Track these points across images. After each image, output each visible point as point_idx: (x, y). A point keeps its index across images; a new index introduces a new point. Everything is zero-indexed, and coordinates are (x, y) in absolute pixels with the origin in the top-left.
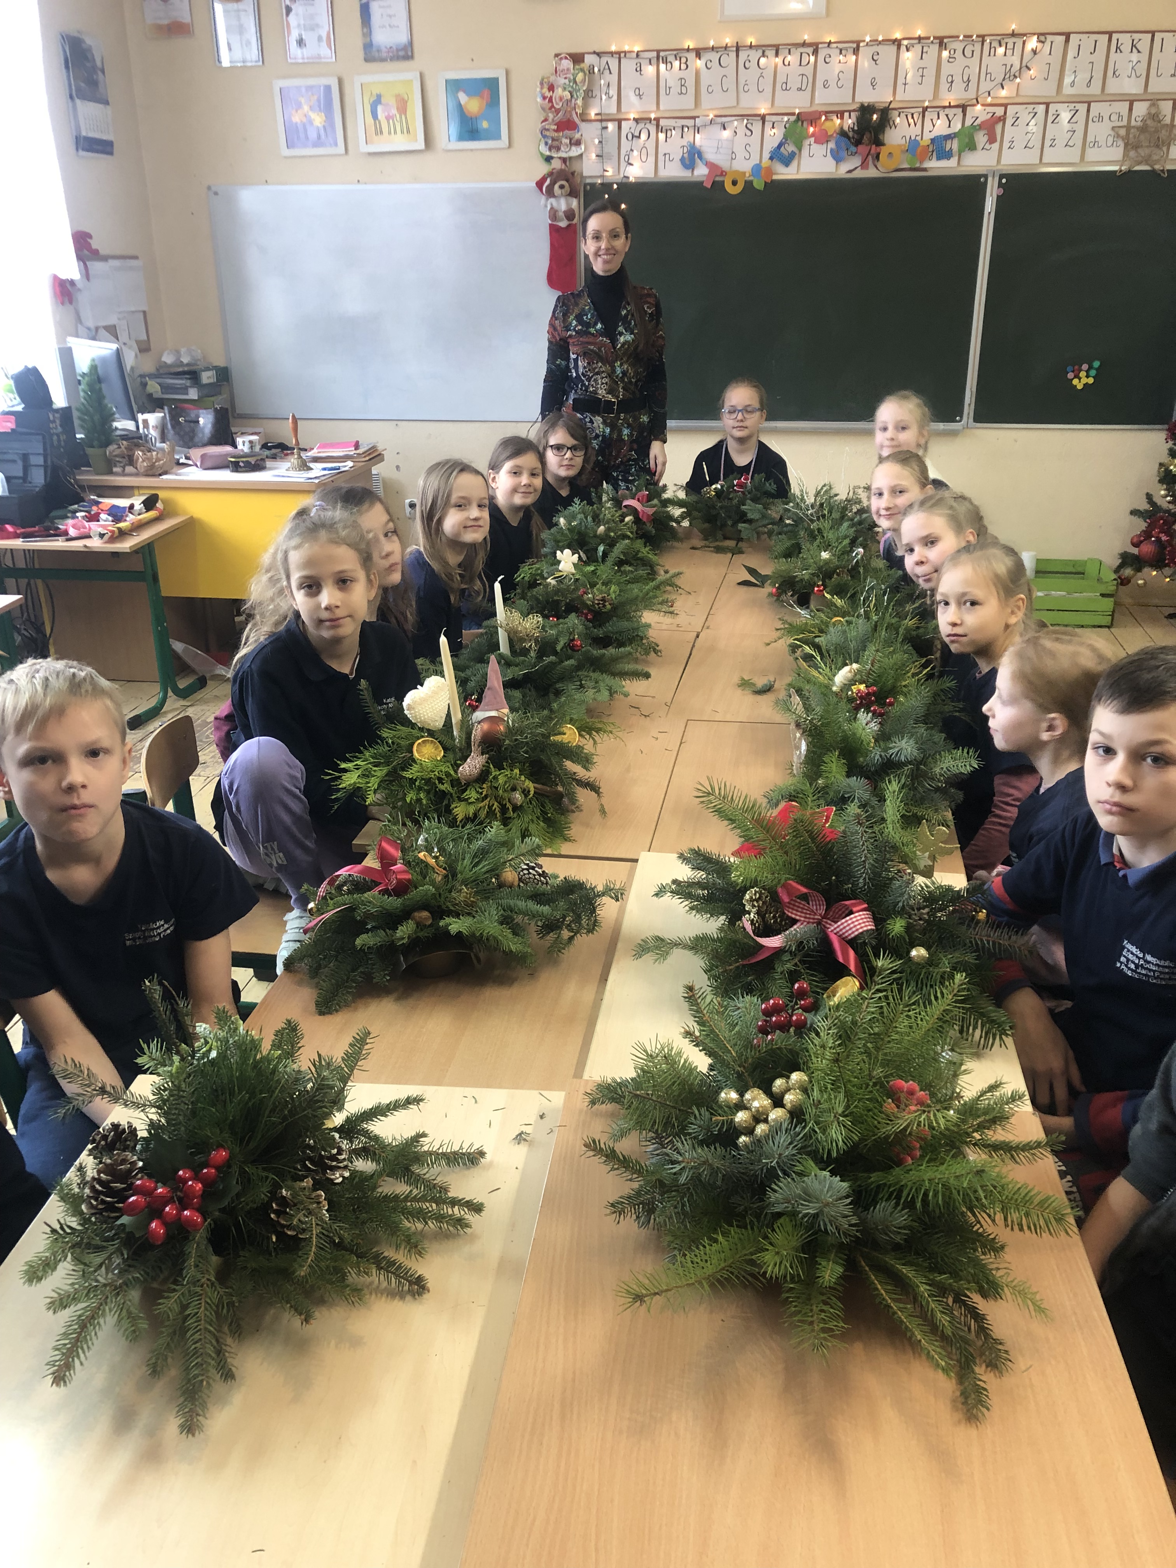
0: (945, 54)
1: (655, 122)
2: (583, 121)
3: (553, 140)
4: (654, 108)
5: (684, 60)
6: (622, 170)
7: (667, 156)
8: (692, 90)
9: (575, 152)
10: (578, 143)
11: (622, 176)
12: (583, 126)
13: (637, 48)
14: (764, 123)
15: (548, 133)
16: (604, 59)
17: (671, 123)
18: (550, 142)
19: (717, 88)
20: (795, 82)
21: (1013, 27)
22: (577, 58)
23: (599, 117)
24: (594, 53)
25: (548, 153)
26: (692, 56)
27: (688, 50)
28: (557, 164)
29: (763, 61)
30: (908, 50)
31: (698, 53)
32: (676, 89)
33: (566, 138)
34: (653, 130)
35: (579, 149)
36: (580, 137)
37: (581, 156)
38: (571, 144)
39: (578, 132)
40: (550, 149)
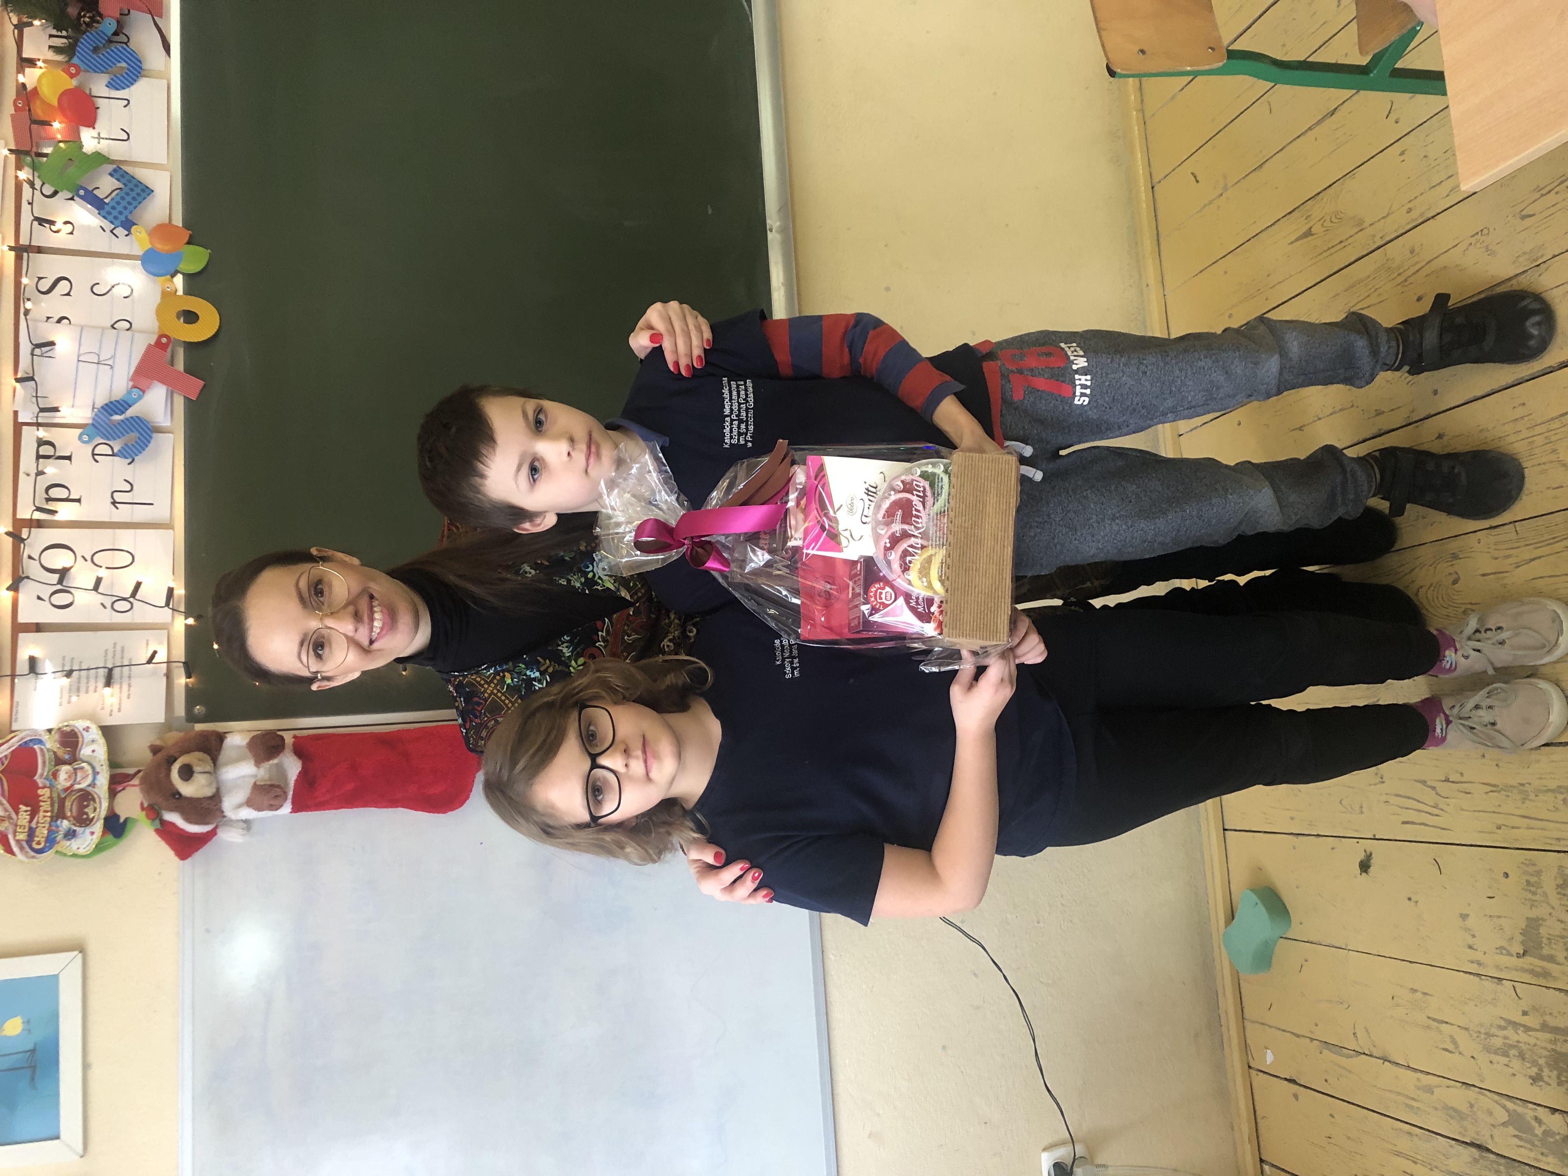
1: (25, 532)
2: (9, 732)
3: (59, 815)
7: (118, 497)
9: (94, 750)
12: (24, 730)
14: (40, 250)
17: (28, 488)
18: (65, 824)
25: (98, 827)
28: (129, 800)
33: (55, 775)
34: (40, 538)
35: (88, 737)
36: (56, 736)
37: (109, 733)
38: (73, 759)
39: (40, 742)
40: (84, 821)
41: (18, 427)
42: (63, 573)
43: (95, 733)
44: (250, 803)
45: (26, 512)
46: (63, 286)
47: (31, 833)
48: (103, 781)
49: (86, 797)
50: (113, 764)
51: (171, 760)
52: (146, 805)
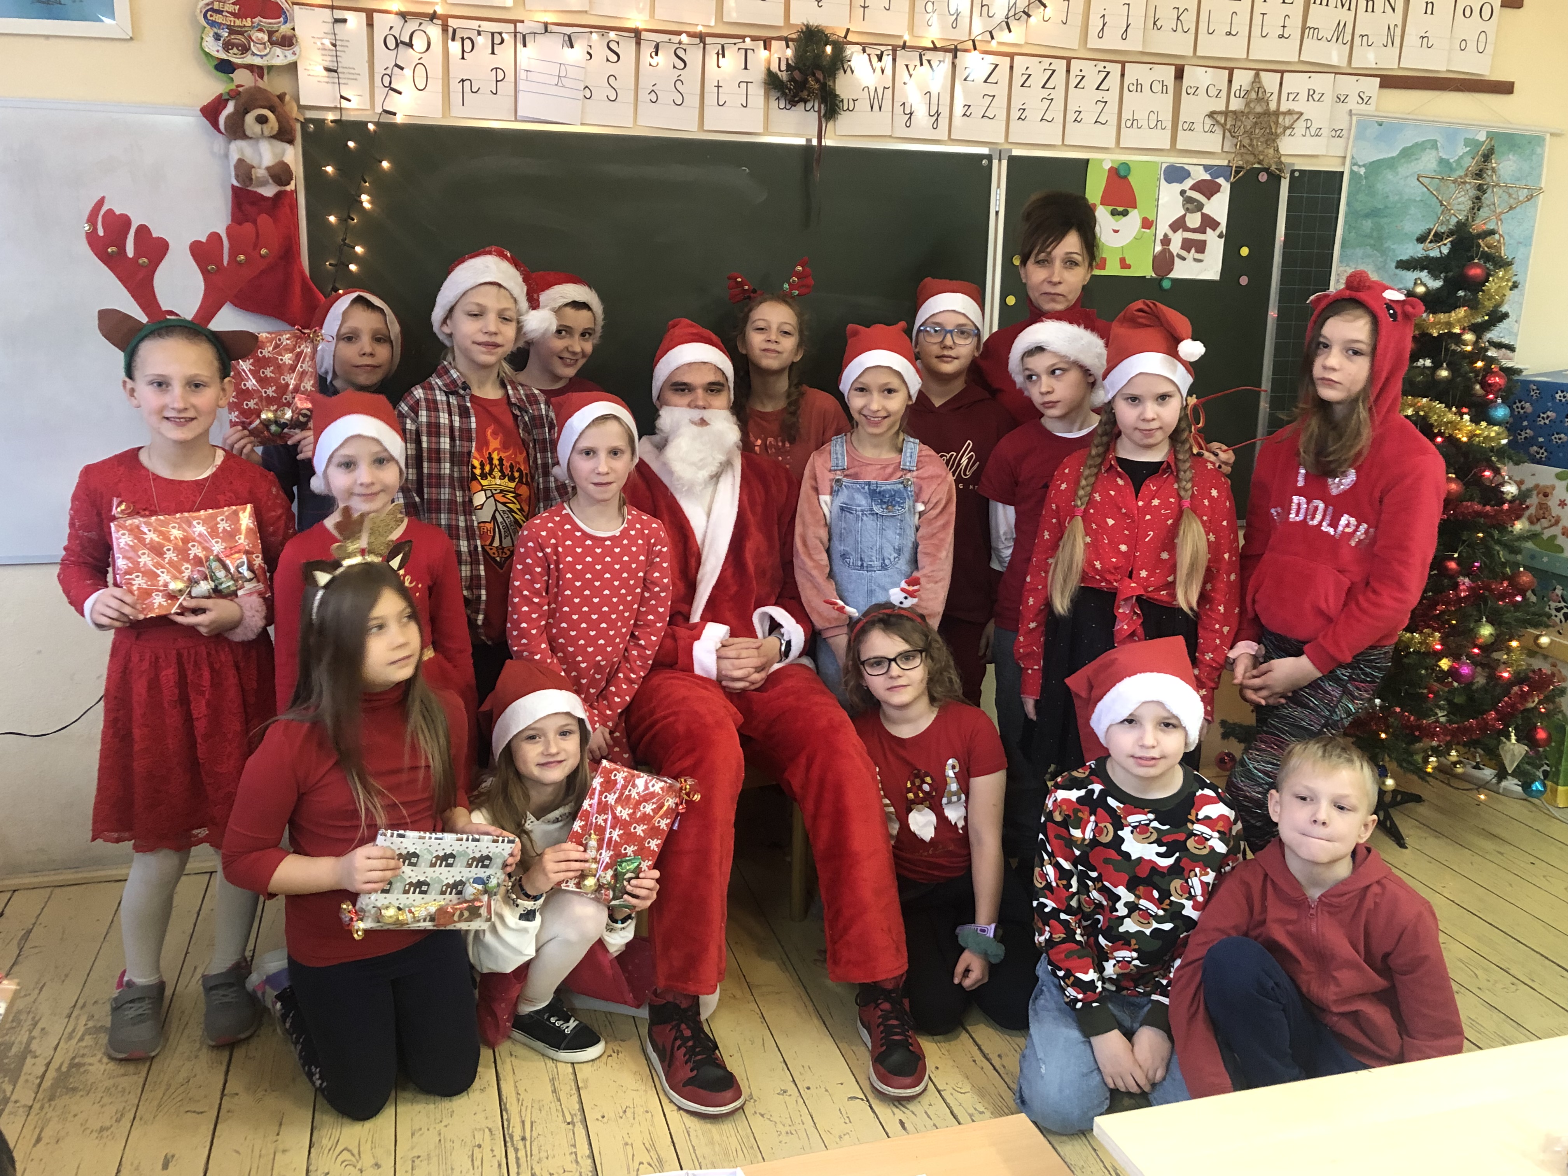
1: (439, 22)
3: (232, 31)
6: (379, 99)
7: (467, 83)
9: (280, 57)
11: (379, 110)
12: (295, 12)
14: (638, 43)
15: (218, 18)
17: (471, 26)
18: (225, 34)
25: (223, 56)
28: (242, 78)
33: (261, 30)
34: (434, 31)
35: (289, 53)
36: (290, 33)
37: (293, 67)
38: (273, 43)
39: (286, 22)
40: (227, 46)
41: (515, 22)
42: (410, 45)
43: (291, 58)
44: (241, 161)
45: (452, 23)
46: (614, 58)
47: (220, 12)
48: (257, 61)
49: (245, 49)
50: (270, 68)
51: (272, 109)
52: (240, 89)
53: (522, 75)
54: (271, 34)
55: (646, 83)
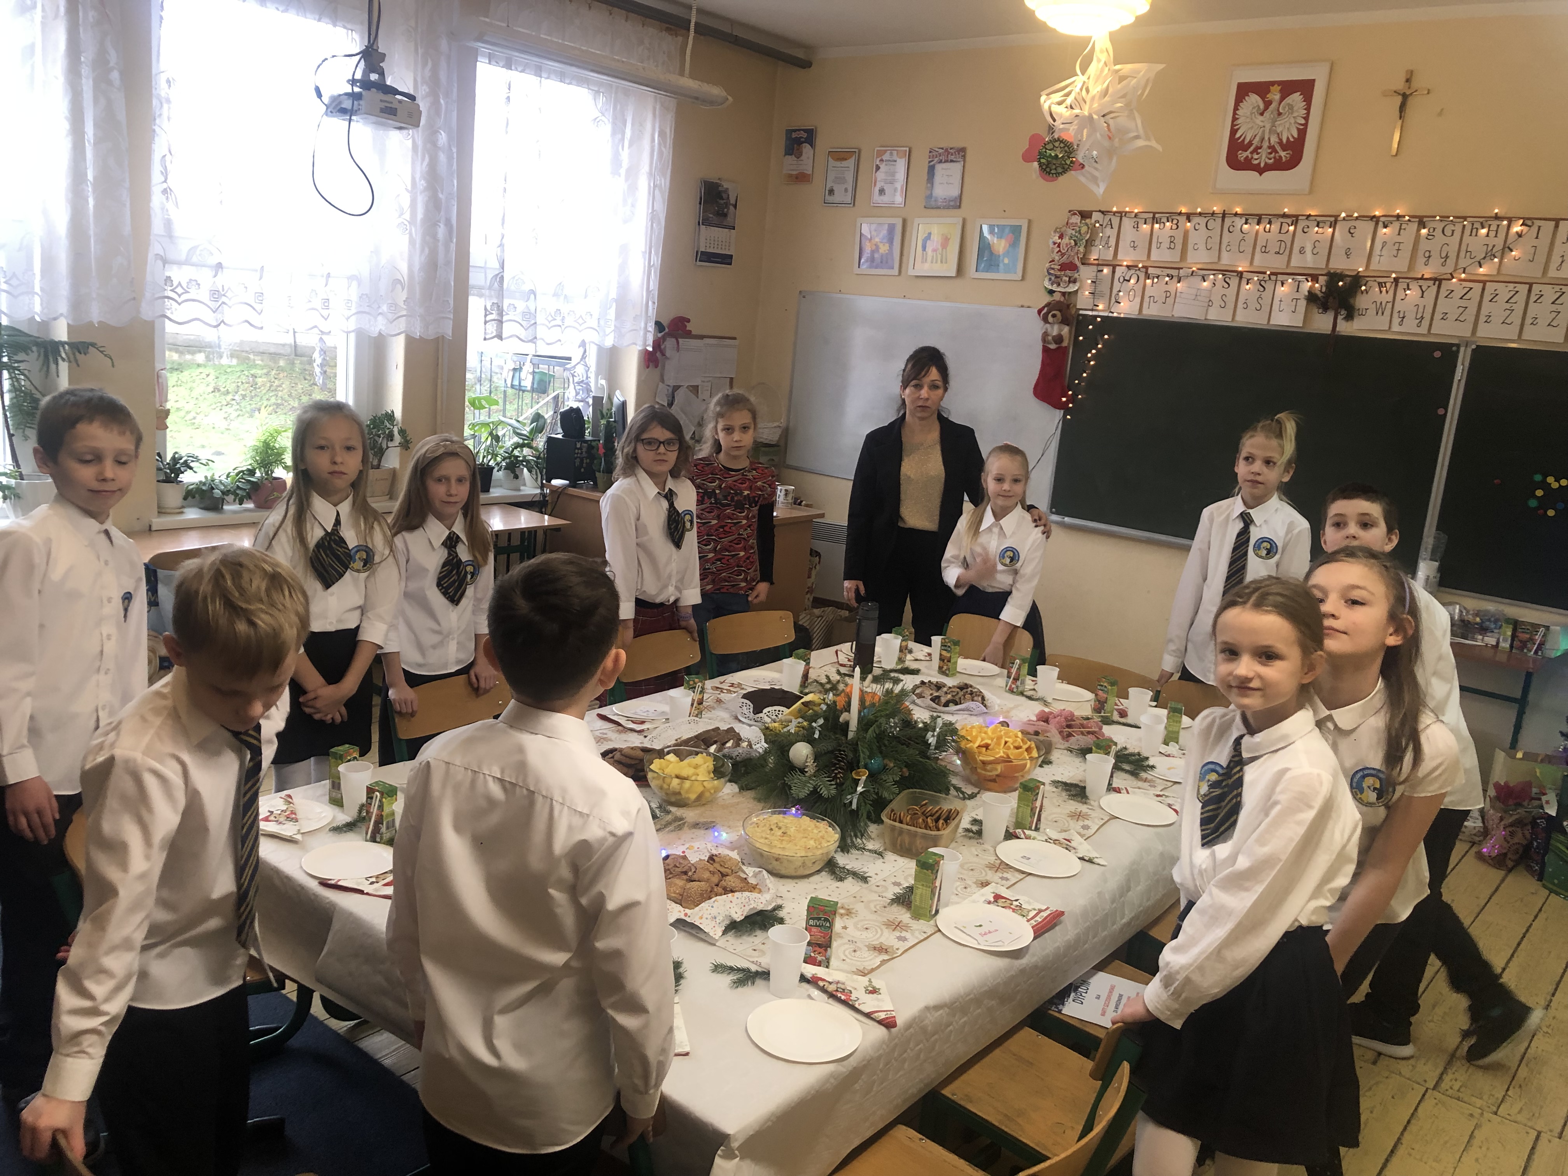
0: (1424, 231)
1: (1144, 270)
2: (1083, 264)
3: (1057, 277)
4: (1145, 258)
5: (1175, 222)
7: (1152, 299)
8: (1179, 247)
9: (1072, 288)
10: (1075, 282)
11: (1110, 311)
12: (1082, 268)
13: (1136, 211)
14: (1241, 278)
16: (1107, 218)
17: (1158, 271)
18: (1053, 278)
19: (1202, 246)
20: (1273, 247)
21: (1496, 211)
22: (1085, 215)
23: (1096, 262)
24: (1100, 211)
25: (1050, 287)
26: (1183, 219)
27: (1180, 214)
28: (1057, 297)
29: (1246, 227)
30: (1385, 227)
31: (1189, 217)
32: (1166, 244)
33: (1068, 276)
34: (1142, 276)
35: (1076, 286)
36: (1078, 277)
37: (1077, 292)
38: (1071, 282)
39: (1077, 273)
40: (1052, 284)
41: (1179, 269)
42: (1129, 281)
43: (1076, 288)
44: (1045, 332)
45: (1150, 271)
46: (1226, 286)
47: (1053, 269)
48: (1063, 290)
49: (1059, 285)
50: (1070, 293)
51: (1060, 311)
52: (1053, 301)
53: (1178, 294)
54: (1070, 278)
55: (1241, 299)
